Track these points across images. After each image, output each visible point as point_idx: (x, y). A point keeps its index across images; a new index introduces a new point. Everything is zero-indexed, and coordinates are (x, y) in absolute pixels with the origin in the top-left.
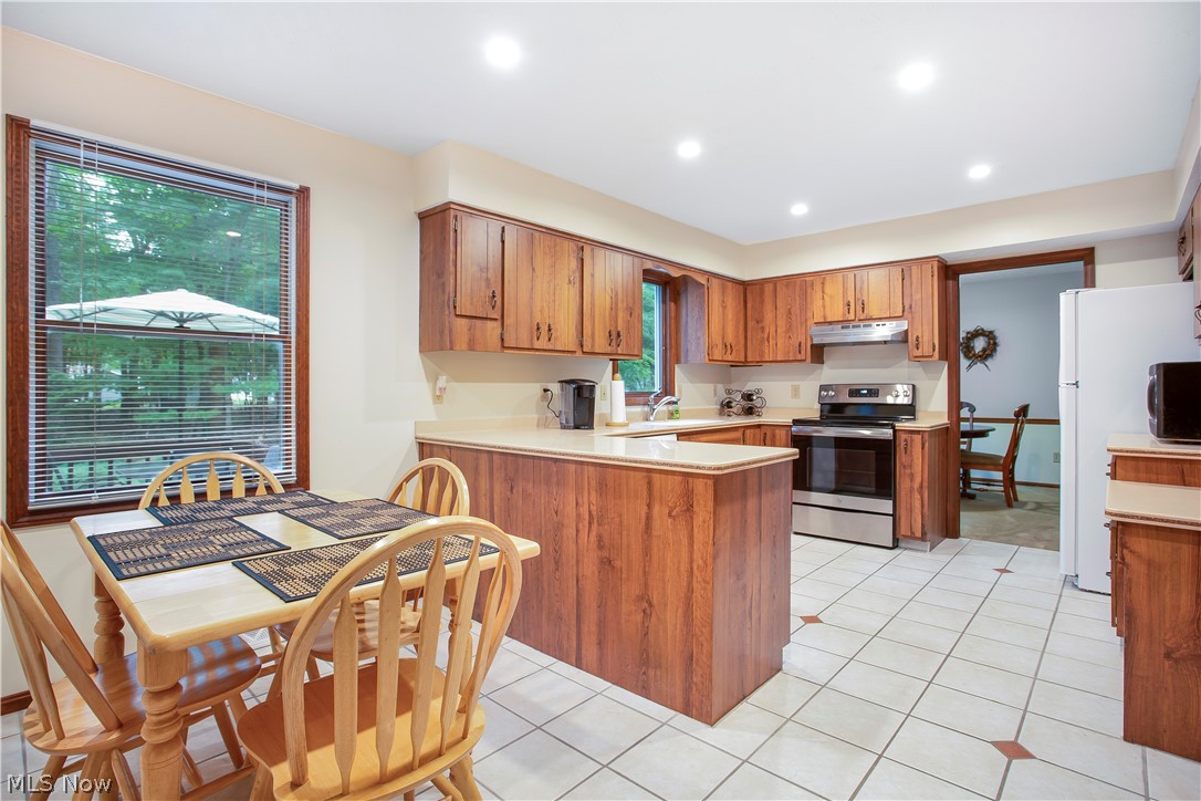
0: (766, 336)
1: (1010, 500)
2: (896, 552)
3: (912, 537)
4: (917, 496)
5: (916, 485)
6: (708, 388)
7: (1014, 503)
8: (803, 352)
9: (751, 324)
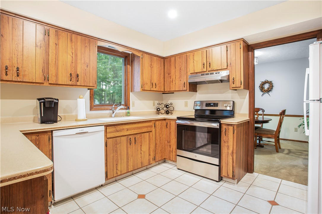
0: (172, 80)
1: (277, 149)
2: (221, 183)
3: (228, 177)
4: (230, 157)
5: (230, 151)
6: (150, 103)
7: (279, 150)
8: (186, 86)
9: (166, 75)
